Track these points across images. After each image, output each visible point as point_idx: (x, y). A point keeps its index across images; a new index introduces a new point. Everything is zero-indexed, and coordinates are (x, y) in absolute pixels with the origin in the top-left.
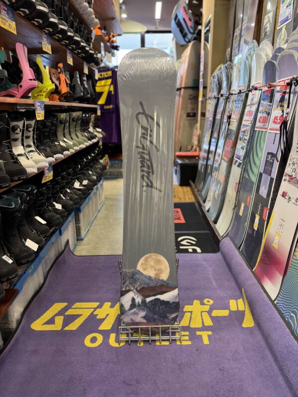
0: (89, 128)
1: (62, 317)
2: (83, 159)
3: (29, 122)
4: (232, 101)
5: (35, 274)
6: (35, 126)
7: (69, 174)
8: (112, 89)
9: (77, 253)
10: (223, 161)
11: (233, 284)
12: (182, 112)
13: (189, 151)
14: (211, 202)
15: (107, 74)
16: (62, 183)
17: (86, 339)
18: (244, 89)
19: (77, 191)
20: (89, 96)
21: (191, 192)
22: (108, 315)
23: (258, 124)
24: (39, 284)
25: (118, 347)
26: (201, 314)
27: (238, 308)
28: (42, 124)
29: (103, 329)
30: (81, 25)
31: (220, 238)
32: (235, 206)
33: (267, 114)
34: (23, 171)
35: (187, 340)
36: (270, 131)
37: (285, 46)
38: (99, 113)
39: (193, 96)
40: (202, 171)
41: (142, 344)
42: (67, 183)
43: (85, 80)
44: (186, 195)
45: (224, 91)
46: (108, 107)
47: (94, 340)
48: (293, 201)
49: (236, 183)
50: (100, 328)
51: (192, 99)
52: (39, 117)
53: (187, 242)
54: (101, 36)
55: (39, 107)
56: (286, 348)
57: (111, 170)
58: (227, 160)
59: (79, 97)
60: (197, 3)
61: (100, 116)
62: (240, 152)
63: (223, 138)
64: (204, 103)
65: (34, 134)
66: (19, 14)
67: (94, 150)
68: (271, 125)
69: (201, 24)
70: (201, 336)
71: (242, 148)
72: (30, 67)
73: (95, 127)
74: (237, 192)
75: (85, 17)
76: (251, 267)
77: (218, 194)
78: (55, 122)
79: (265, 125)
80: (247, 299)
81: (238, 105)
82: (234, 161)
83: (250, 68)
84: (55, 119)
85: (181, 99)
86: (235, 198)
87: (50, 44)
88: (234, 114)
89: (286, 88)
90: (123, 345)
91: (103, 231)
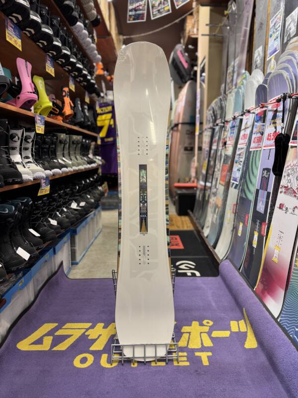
0: (89, 154)
1: (51, 338)
2: (81, 181)
3: (28, 134)
5: (25, 289)
6: (34, 138)
7: (66, 194)
8: (112, 122)
9: (71, 276)
10: (220, 185)
12: (180, 147)
13: (188, 182)
14: (209, 228)
15: (107, 109)
16: (59, 202)
17: (75, 360)
19: (74, 211)
21: (189, 222)
22: (100, 335)
23: (253, 145)
24: (29, 301)
25: (109, 368)
26: (200, 334)
27: (239, 329)
28: (41, 138)
29: (94, 349)
30: (84, 59)
31: (219, 262)
32: (234, 228)
33: (261, 134)
35: (184, 361)
36: (265, 148)
38: (99, 142)
39: (190, 131)
41: (136, 365)
42: (64, 203)
43: (86, 109)
44: (185, 224)
45: (218, 121)
46: (108, 140)
47: (84, 360)
48: (290, 211)
49: (234, 205)
50: (92, 348)
51: (189, 134)
52: (39, 130)
53: (185, 266)
54: (104, 75)
55: (39, 121)
56: (292, 365)
58: (224, 184)
59: (81, 122)
60: (192, 47)
61: (101, 145)
62: (237, 174)
64: (201, 134)
65: (32, 146)
66: (25, 33)
67: (93, 176)
68: (265, 142)
69: (196, 65)
70: (200, 357)
71: (238, 170)
73: (95, 154)
74: (235, 214)
75: (89, 52)
76: (252, 285)
77: (216, 218)
78: (54, 140)
79: (260, 144)
80: (249, 319)
81: (233, 131)
82: (231, 184)
83: (243, 96)
84: (55, 138)
85: (179, 134)
86: (233, 220)
87: (54, 67)
88: (229, 140)
89: (277, 106)
90: (116, 366)
91: (98, 256)
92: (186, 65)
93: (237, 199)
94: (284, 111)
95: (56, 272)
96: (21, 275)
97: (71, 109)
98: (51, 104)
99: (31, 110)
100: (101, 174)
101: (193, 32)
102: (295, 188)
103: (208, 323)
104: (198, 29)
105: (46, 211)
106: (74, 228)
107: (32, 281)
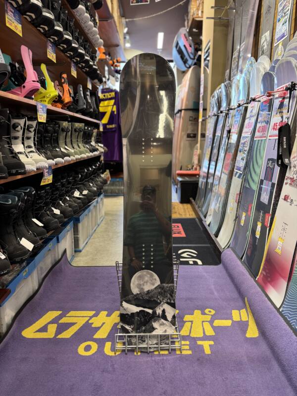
0: (91, 142)
1: (56, 325)
2: (84, 169)
3: (30, 123)
4: (231, 116)
5: (29, 278)
6: (36, 127)
7: (69, 183)
8: (115, 109)
9: (74, 264)
10: (223, 174)
11: (235, 295)
12: (183, 133)
13: (190, 169)
14: (211, 217)
15: (110, 95)
16: (62, 190)
17: (79, 347)
18: (243, 102)
19: (77, 199)
20: (92, 110)
21: (192, 209)
22: (104, 323)
23: (257, 134)
24: (33, 289)
25: (114, 356)
26: (202, 323)
27: (241, 318)
28: (43, 126)
29: (99, 337)
30: (86, 43)
31: (221, 251)
32: (236, 217)
33: (266, 123)
34: (22, 166)
35: (186, 350)
36: (270, 138)
38: (101, 129)
39: (194, 117)
40: (203, 187)
41: (139, 354)
42: (67, 192)
43: (88, 95)
44: (186, 212)
45: (223, 108)
46: (111, 126)
47: (88, 348)
48: (295, 203)
49: (237, 194)
50: (96, 336)
51: (192, 121)
52: (41, 119)
53: (187, 255)
54: (106, 59)
55: (41, 110)
56: (294, 355)
57: (112, 188)
58: (227, 173)
59: (83, 109)
60: (197, 31)
61: (103, 132)
62: (241, 163)
63: (223, 152)
64: (204, 123)
65: (35, 135)
66: (25, 18)
67: (96, 164)
68: (271, 132)
69: (201, 50)
70: (202, 346)
71: (242, 159)
72: (34, 69)
73: (97, 142)
74: (238, 203)
75: (90, 37)
76: (254, 275)
77: (219, 207)
78: (57, 128)
79: (265, 134)
80: (250, 309)
82: (235, 173)
83: (249, 83)
84: (57, 126)
85: (181, 120)
86: (236, 210)
87: (55, 53)
88: (234, 129)
89: (285, 95)
90: (120, 354)
91: (101, 244)
92: (190, 50)
93: (241, 189)
95: (60, 260)
96: (24, 264)
99: (33, 99)
100: (103, 162)
101: (198, 15)
103: (210, 312)
104: (202, 12)
105: (48, 200)
106: (77, 216)
107: (36, 270)
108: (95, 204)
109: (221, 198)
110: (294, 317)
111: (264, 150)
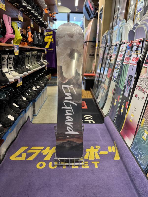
0: (41, 60)
1: (26, 154)
2: (37, 75)
3: (11, 56)
4: (112, 49)
5: (13, 131)
6: (14, 58)
7: (30, 83)
8: (53, 40)
9: (33, 122)
10: (107, 78)
11: (110, 139)
12: (87, 53)
13: (90, 73)
14: (100, 99)
15: (50, 33)
16: (27, 87)
17: (37, 165)
18: (118, 43)
19: (34, 91)
20: (41, 43)
21: (90, 94)
22: (48, 153)
23: (125, 61)
24: (14, 137)
25: (53, 169)
26: (94, 153)
27: (112, 151)
28: (17, 56)
31: (104, 117)
32: (112, 101)
33: (129, 56)
34: (7, 80)
35: (87, 166)
37: (139, 23)
38: (46, 52)
39: (93, 46)
40: (97, 83)
41: (65, 167)
42: (29, 87)
43: (39, 36)
44: (87, 95)
45: (108, 44)
46: (50, 49)
47: (41, 165)
48: (140, 99)
49: (113, 90)
50: (45, 159)
52: (16, 53)
53: (88, 118)
54: (48, 13)
55: (16, 48)
56: (135, 170)
57: (51, 81)
58: (109, 78)
59: (37, 44)
61: (47, 54)
62: (116, 74)
63: (107, 67)
64: (98, 49)
65: (13, 62)
67: (43, 71)
68: (131, 61)
69: (98, 10)
70: (94, 164)
71: (116, 72)
73: (44, 59)
74: (113, 94)
75: (40, 4)
77: (104, 95)
79: (128, 62)
81: (115, 51)
82: (112, 79)
83: (122, 33)
84: (24, 55)
85: (87, 47)
86: (112, 97)
87: (23, 17)
88: (113, 56)
89: (139, 44)
90: (56, 168)
91: (46, 112)
92: (92, 9)
93: (115, 87)
94: (142, 47)
95: (26, 121)
97: (32, 38)
98: (21, 37)
99: (11, 43)
102: (144, 88)
103: (98, 147)
105: (20, 93)
106: (34, 99)
107: (15, 128)
108: (43, 91)
109: (105, 91)
110: (136, 152)
111: (128, 70)
